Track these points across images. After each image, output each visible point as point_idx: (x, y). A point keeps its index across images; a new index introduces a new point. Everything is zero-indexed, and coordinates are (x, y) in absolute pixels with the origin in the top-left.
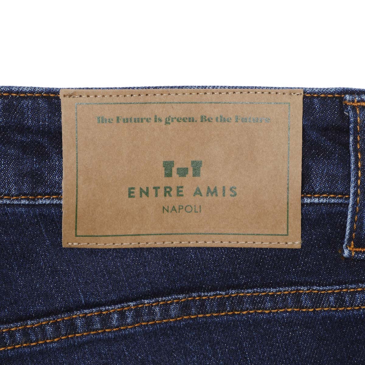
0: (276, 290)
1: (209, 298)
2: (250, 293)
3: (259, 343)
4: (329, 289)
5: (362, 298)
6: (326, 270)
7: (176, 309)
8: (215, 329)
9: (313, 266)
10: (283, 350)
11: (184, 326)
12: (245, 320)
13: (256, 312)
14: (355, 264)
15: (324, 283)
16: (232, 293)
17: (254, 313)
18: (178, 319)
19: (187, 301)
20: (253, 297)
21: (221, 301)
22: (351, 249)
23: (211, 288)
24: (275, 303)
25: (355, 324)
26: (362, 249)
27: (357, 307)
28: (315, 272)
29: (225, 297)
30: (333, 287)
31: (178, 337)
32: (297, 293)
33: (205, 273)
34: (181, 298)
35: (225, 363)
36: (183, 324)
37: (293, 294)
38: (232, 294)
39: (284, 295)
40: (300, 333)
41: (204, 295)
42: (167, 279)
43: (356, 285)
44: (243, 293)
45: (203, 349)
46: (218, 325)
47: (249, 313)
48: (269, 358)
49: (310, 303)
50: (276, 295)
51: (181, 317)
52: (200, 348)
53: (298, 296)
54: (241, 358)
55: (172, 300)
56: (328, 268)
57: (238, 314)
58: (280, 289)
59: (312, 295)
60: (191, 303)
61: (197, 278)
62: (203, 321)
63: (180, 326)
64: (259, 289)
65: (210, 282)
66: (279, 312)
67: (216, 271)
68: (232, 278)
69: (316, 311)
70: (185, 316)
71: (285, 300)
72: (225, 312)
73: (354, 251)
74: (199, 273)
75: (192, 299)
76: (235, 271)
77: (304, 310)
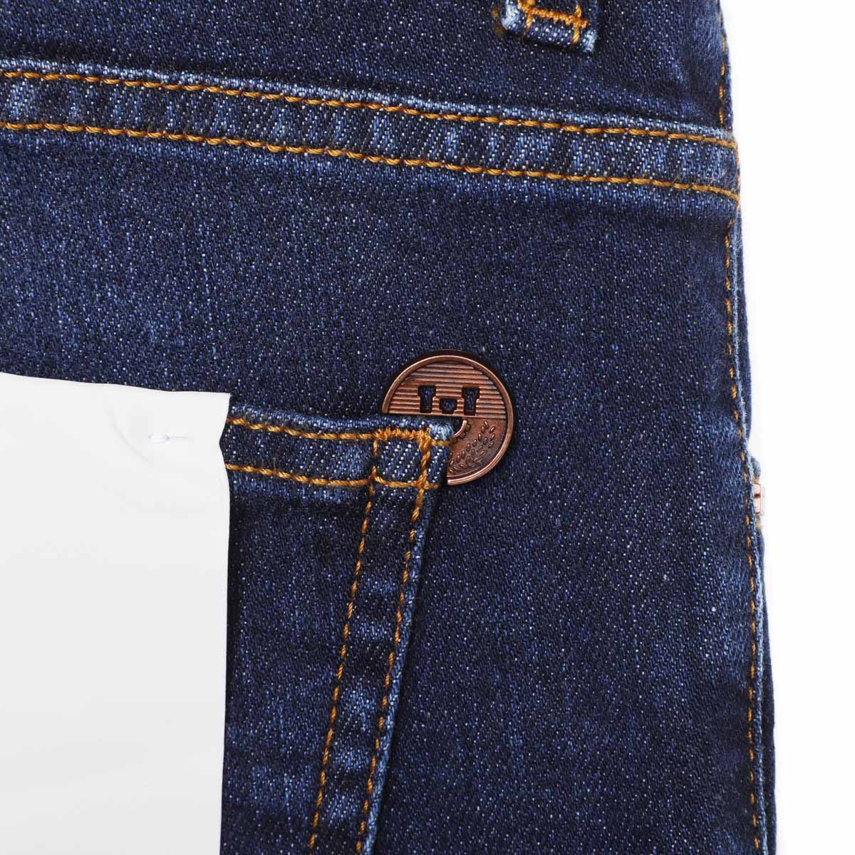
0: (308, 93)
1: (121, 83)
2: (237, 89)
3: (240, 232)
4: (450, 110)
5: (533, 147)
6: (450, 60)
7: (26, 98)
8: (126, 174)
9: (416, 44)
10: (302, 261)
11: (43, 150)
12: (211, 162)
13: (243, 145)
14: (530, 55)
15: (438, 93)
16: (186, 80)
17: (239, 148)
18: (29, 127)
19: (61, 82)
20: (242, 101)
21: (153, 99)
22: (525, 9)
23: (133, 59)
24: (299, 127)
25: (502, 218)
26: (555, 14)
27: (516, 170)
28: (420, 60)
29: (168, 90)
30: (461, 106)
31: (23, 178)
32: (363, 110)
33: (122, 13)
34: (44, 71)
35: (142, 273)
36: (40, 144)
37: (352, 110)
38: (187, 83)
39: (328, 109)
40: (354, 221)
41: (111, 73)
42: (13, 8)
43: (523, 109)
44: (216, 86)
45: (87, 224)
46: (138, 165)
47: (226, 146)
48: (260, 278)
49: (391, 141)
50: (303, 107)
51: (37, 123)
52: (80, 221)
53: (362, 118)
54: (186, 264)
55: (19, 70)
56: (456, 54)
57: (194, 143)
58: (317, 91)
59: (401, 120)
60: (71, 90)
61: (97, 23)
62: (98, 146)
63: (33, 148)
64: (261, 81)
65: (132, 42)
66: (306, 154)
67: (153, 12)
68: (194, 41)
69: (404, 167)
70: (49, 123)
71: (326, 123)
72: (161, 132)
73: (534, 16)
74: (106, 11)
75: (75, 80)
76: (205, 21)
77: (374, 160)
